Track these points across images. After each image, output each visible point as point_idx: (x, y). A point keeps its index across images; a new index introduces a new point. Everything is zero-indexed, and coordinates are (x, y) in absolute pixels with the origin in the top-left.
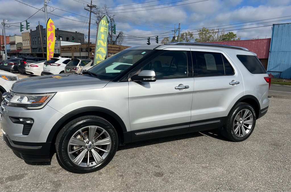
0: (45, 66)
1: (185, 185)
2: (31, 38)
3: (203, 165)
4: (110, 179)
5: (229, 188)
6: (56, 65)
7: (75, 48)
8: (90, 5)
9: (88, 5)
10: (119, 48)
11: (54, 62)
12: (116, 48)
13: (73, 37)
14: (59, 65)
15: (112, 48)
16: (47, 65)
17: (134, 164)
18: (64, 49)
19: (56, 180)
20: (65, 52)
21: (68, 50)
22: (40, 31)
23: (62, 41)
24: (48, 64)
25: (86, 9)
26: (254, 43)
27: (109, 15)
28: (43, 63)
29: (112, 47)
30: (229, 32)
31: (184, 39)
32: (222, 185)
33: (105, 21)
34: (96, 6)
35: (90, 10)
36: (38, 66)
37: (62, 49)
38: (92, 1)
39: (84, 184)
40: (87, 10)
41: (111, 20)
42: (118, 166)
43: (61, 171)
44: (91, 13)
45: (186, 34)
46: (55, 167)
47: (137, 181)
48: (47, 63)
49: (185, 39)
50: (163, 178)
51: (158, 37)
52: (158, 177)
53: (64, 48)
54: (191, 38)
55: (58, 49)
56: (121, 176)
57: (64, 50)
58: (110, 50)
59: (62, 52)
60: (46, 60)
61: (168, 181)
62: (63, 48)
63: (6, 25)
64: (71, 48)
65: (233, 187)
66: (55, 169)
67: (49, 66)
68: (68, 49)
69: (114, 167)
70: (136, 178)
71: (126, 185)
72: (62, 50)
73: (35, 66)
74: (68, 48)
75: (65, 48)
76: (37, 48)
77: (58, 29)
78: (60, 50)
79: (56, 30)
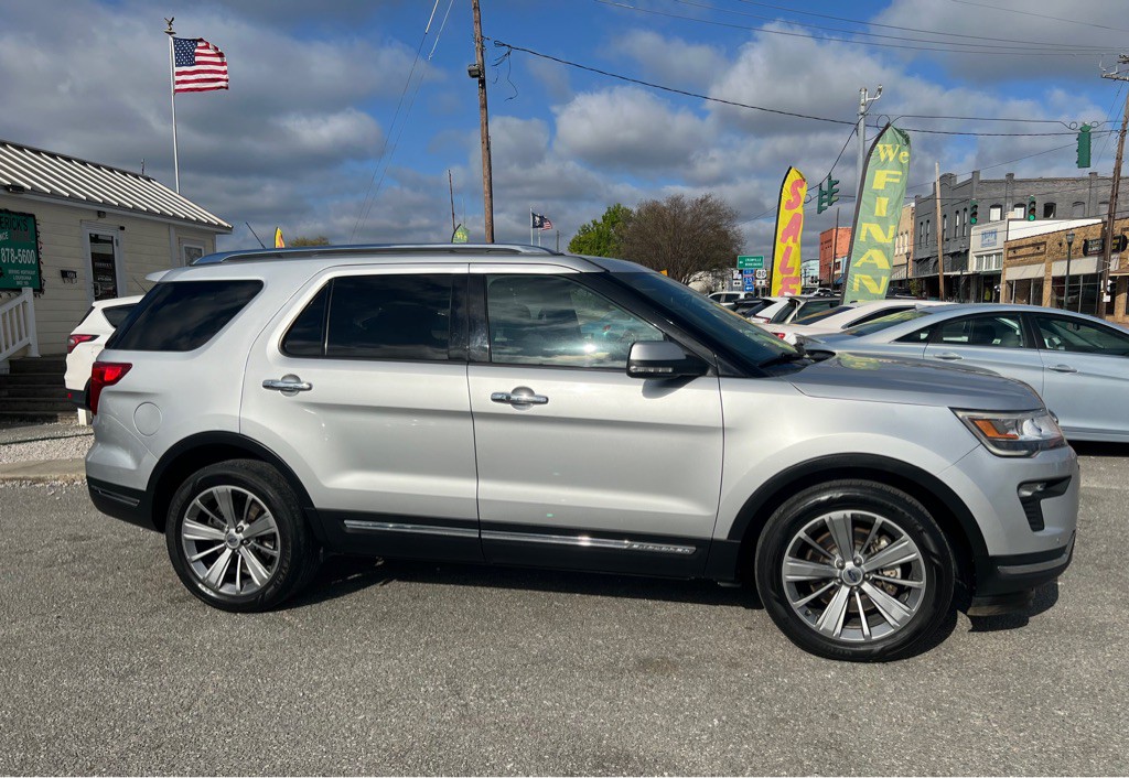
2: (916, 224)
7: (1060, 245)
9: (1121, 56)
18: (1019, 252)
20: (1018, 265)
21: (1033, 255)
37: (1011, 254)
40: (1117, 78)
53: (1019, 247)
55: (996, 254)
57: (1015, 258)
62: (1014, 249)
64: (1045, 243)
68: (1031, 250)
72: (1009, 258)
74: (1033, 245)
75: (1022, 247)
76: (928, 259)
77: (1011, 175)
78: (1003, 258)
79: (1002, 182)
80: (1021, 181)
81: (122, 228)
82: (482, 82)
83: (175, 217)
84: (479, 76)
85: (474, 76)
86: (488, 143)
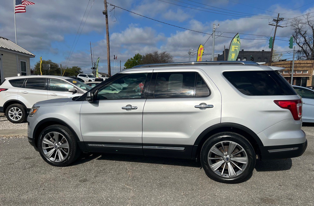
8: (276, 19)
9: (274, 19)
10: (312, 63)
12: (308, 63)
15: (302, 65)
25: (270, 25)
27: (311, 25)
29: (300, 64)
34: (283, 18)
35: (276, 24)
38: (279, 14)
40: (273, 25)
44: (276, 28)
58: (298, 67)
63: (191, 54)
81: (2, 55)
82: (107, 16)
83: (18, 52)
84: (106, 14)
85: (104, 14)
86: (108, 34)
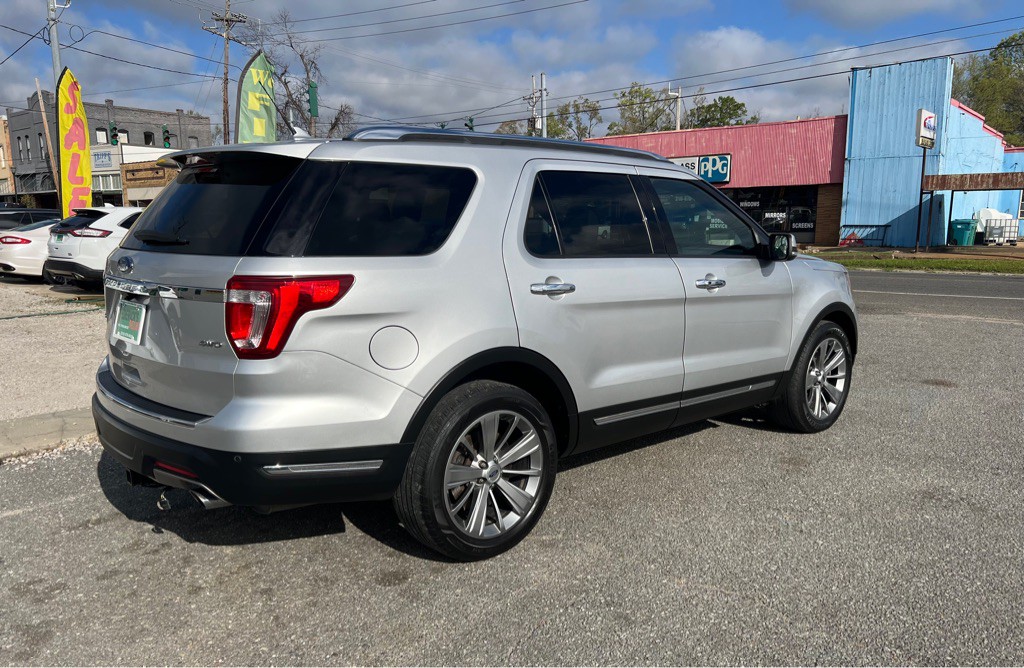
0: (54, 239)
1: (470, 604)
2: (11, 138)
3: (544, 538)
4: (223, 606)
5: (606, 601)
6: (94, 233)
8: (222, 15)
11: (86, 225)
13: (168, 132)
14: (106, 233)
16: (60, 237)
17: (317, 552)
18: (138, 175)
19: (36, 621)
20: (140, 187)
21: (153, 178)
22: (44, 114)
23: (129, 144)
24: (65, 233)
26: (794, 131)
28: (46, 230)
30: (720, 98)
31: (570, 126)
32: (587, 594)
33: (261, 72)
36: (29, 242)
37: (130, 176)
39: (132, 627)
41: (305, 65)
42: (261, 562)
43: (61, 592)
45: (576, 106)
46: (41, 581)
47: (315, 605)
48: (64, 229)
49: (574, 127)
50: (404, 586)
51: (471, 120)
52: (389, 585)
53: (138, 171)
54: (594, 121)
55: (113, 175)
56: (268, 592)
57: (135, 180)
59: (128, 187)
60: (60, 215)
61: (417, 597)
62: (133, 172)
65: (619, 595)
66: (40, 588)
67: (69, 241)
68: (150, 174)
69: (247, 566)
70: (313, 595)
71: (277, 618)
72: (128, 180)
73: (19, 241)
74: (151, 169)
75: (141, 170)
76: (34, 175)
77: (110, 102)
78: (122, 179)
79: (103, 106)
80: (121, 109)
